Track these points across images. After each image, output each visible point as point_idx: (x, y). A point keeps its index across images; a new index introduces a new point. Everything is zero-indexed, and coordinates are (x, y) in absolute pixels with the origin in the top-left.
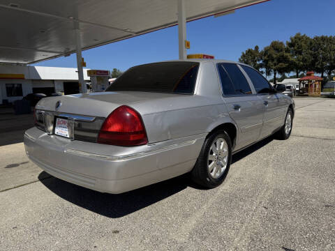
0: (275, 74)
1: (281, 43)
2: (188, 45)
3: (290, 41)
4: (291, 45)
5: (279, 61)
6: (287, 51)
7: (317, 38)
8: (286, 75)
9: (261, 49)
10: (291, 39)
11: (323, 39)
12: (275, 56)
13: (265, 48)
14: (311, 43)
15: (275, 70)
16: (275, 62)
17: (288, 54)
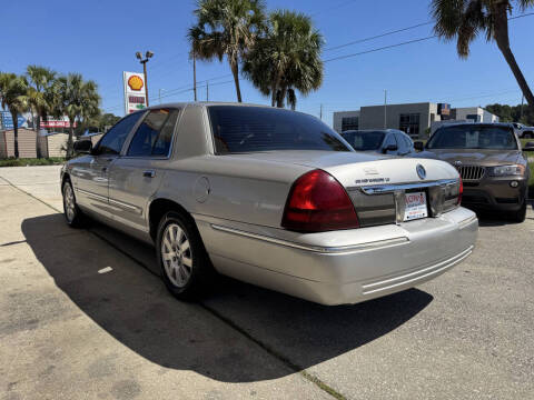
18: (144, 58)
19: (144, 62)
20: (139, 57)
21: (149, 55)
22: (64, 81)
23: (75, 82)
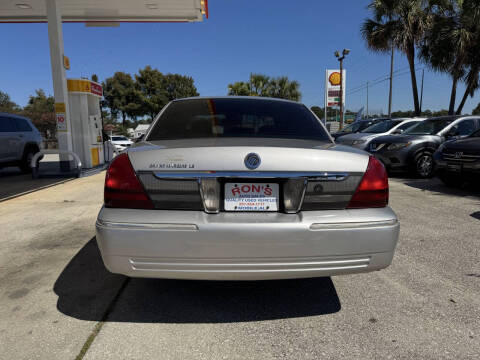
0: (124, 117)
1: (128, 76)
2: (67, 63)
3: (140, 75)
4: (142, 80)
5: (128, 100)
6: (137, 87)
7: (170, 76)
8: (139, 119)
9: (101, 81)
10: (140, 72)
11: (177, 78)
12: (122, 93)
13: (107, 80)
14: (165, 82)
15: (123, 112)
16: (123, 100)
17: (139, 92)
18: (341, 56)
19: (341, 60)
20: (337, 56)
21: (345, 52)
22: (274, 84)
23: (282, 82)
